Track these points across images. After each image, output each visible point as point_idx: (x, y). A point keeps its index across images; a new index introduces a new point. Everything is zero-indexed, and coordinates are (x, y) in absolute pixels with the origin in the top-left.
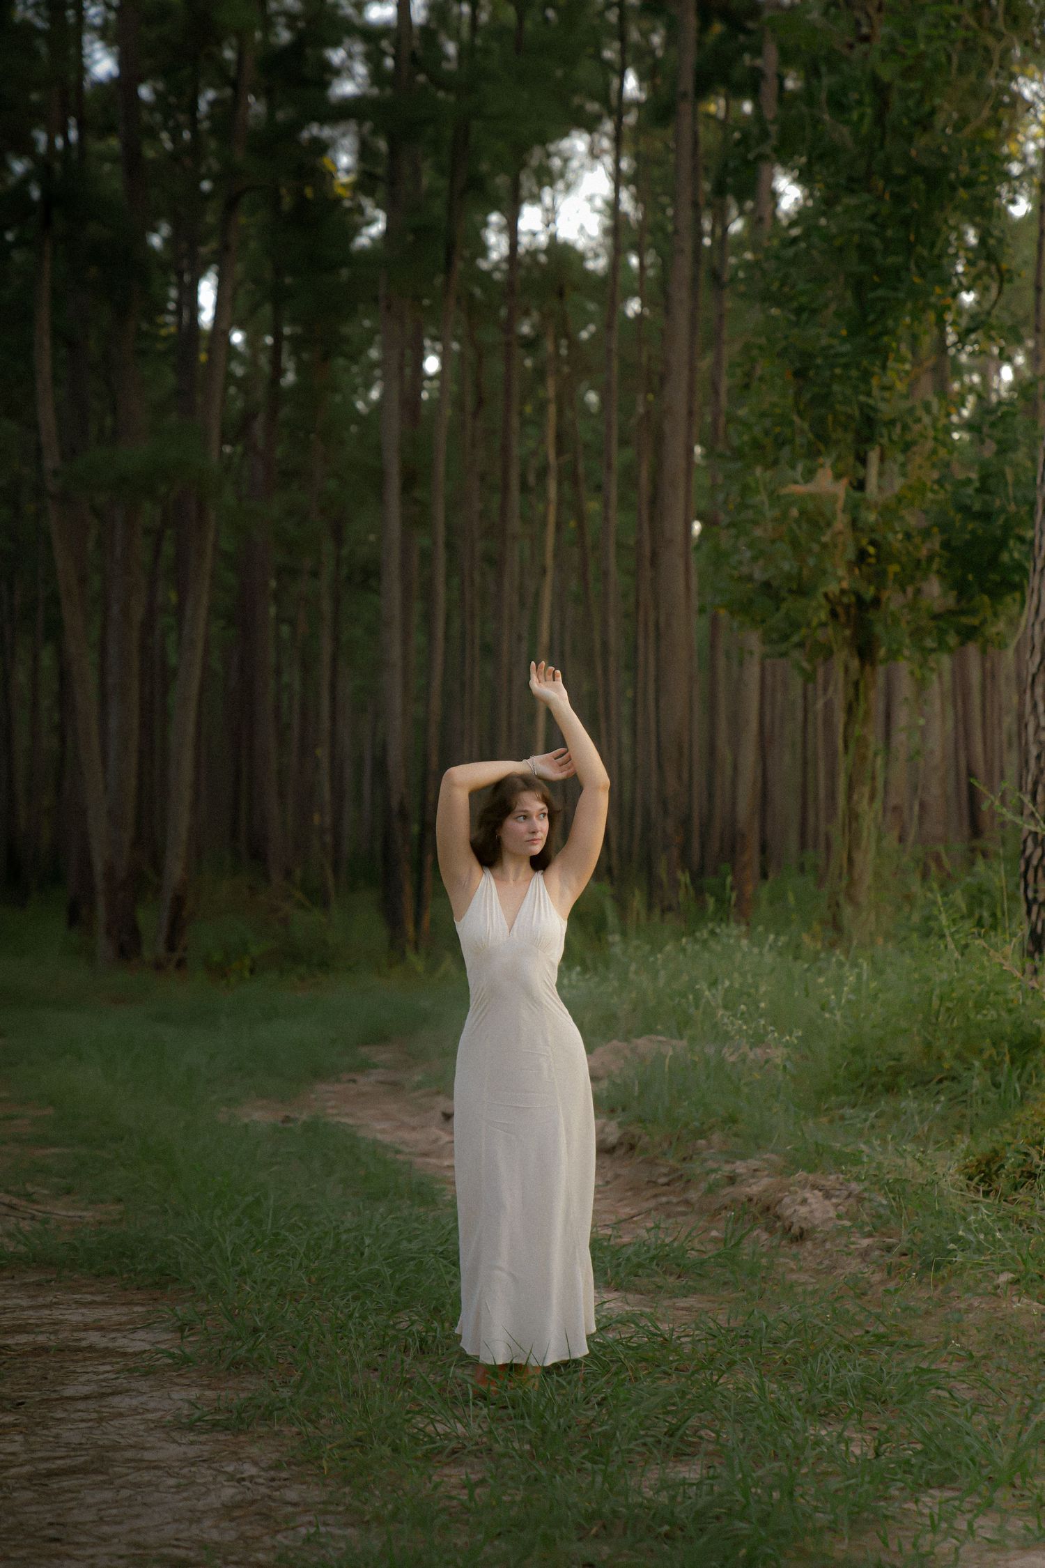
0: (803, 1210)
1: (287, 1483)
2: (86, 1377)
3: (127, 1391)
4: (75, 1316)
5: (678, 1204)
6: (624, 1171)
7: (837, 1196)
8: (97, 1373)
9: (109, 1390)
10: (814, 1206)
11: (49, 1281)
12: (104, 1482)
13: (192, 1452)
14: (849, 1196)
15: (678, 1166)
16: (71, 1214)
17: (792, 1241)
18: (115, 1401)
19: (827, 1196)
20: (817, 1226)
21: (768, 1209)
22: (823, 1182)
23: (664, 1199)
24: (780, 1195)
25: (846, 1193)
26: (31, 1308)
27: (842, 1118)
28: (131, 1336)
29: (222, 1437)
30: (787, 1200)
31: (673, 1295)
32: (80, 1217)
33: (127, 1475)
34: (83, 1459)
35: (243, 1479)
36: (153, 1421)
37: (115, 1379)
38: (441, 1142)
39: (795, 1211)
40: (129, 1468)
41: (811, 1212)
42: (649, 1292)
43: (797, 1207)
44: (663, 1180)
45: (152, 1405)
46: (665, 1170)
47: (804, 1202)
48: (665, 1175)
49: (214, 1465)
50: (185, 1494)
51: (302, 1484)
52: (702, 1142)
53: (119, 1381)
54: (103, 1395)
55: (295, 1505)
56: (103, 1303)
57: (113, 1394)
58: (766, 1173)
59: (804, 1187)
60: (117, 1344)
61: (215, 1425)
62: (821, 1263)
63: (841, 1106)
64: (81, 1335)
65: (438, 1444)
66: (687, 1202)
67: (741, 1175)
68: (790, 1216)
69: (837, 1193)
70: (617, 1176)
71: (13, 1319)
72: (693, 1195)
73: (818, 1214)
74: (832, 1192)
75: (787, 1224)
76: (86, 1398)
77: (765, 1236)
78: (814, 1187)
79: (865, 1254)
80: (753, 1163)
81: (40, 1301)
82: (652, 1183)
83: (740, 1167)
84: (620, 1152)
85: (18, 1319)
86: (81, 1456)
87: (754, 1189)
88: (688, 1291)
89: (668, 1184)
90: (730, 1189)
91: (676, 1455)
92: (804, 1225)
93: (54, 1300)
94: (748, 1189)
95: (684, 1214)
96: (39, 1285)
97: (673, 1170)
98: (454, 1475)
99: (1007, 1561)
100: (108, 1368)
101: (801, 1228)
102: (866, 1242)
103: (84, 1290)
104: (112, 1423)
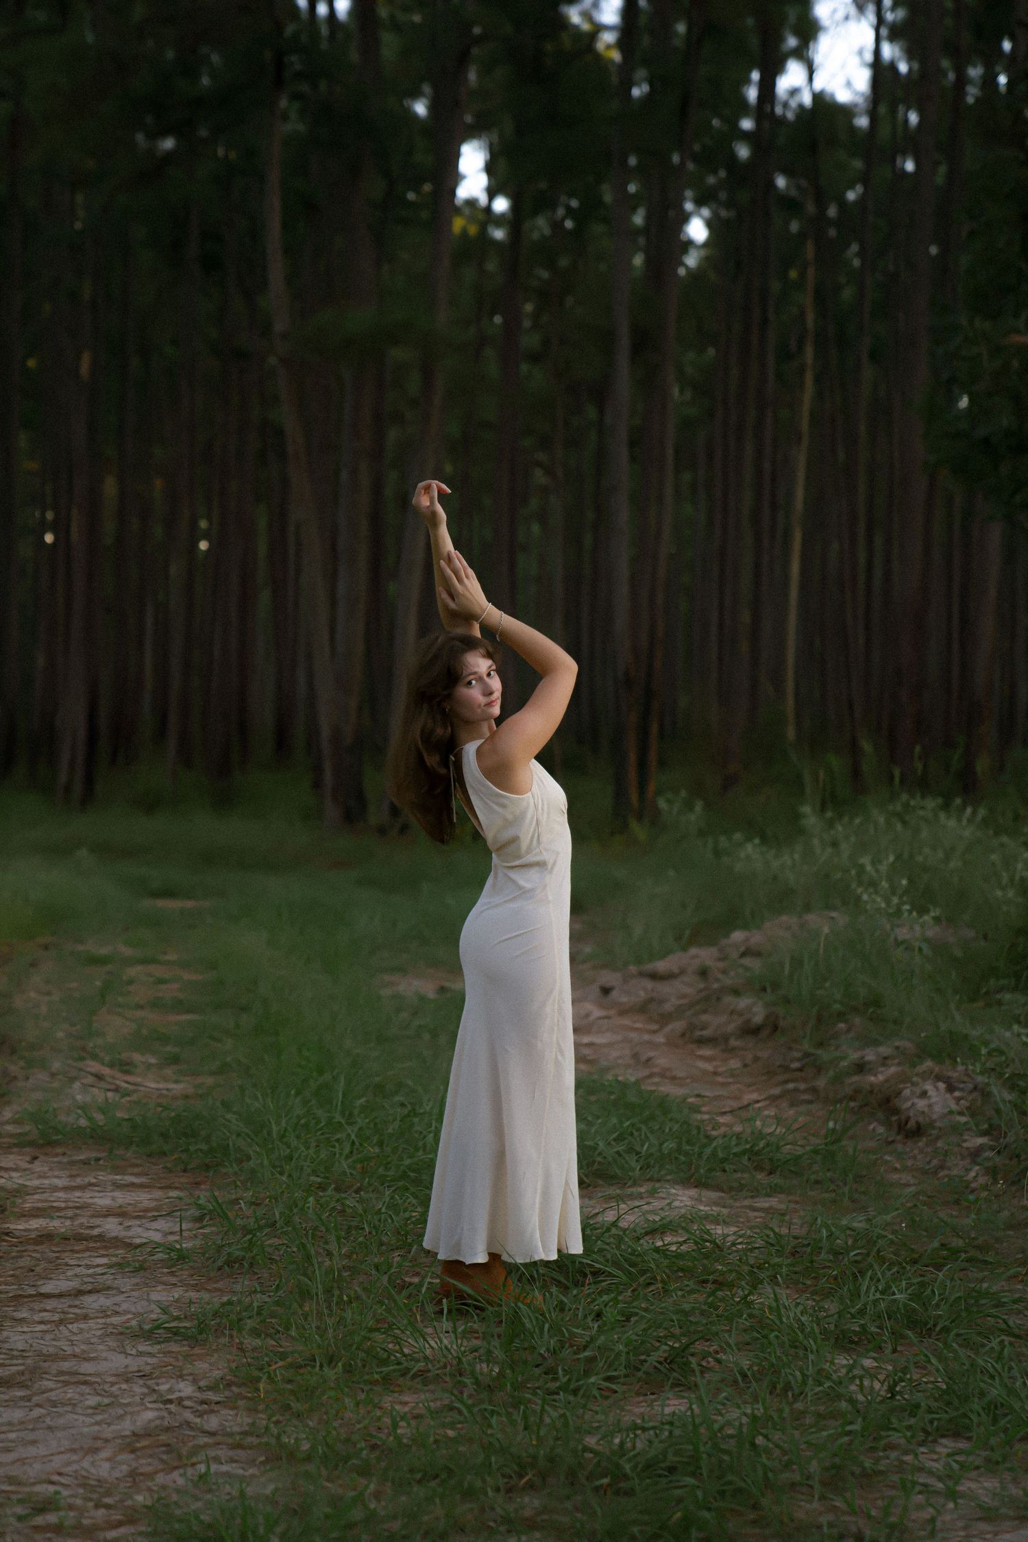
0: (921, 1104)
1: (216, 1408)
2: (78, 1270)
3: (109, 1288)
4: (103, 1201)
5: (805, 1091)
6: (764, 1054)
7: (962, 1090)
8: (88, 1267)
9: (89, 1287)
10: (933, 1100)
11: (98, 1160)
12: (22, 1398)
13: (134, 1364)
14: (975, 1088)
15: (812, 1051)
16: (161, 1086)
17: (907, 1137)
18: (88, 1300)
19: (951, 1089)
20: (935, 1121)
21: (888, 1100)
22: (950, 1074)
23: (791, 1086)
24: (901, 1086)
25: (971, 1086)
26: (66, 1189)
27: (999, 1003)
28: (147, 1225)
29: (175, 1347)
30: (907, 1092)
31: (756, 1192)
32: (168, 1090)
33: (51, 1390)
34: (14, 1369)
35: (170, 1401)
36: (115, 1326)
37: (103, 1274)
38: (592, 1018)
39: (913, 1104)
40: (59, 1381)
41: (930, 1106)
42: (731, 1189)
43: (916, 1101)
44: (796, 1065)
45: (124, 1306)
46: (797, 1054)
47: (924, 1094)
48: (799, 1060)
49: (150, 1382)
50: (99, 1418)
51: (232, 1409)
52: (842, 1026)
53: (105, 1277)
54: (80, 1293)
55: (212, 1434)
56: (142, 1186)
57: (90, 1292)
58: (896, 1061)
59: (924, 1080)
60: (130, 1234)
61: (175, 1332)
62: (929, 1163)
63: (1000, 990)
64: (97, 1221)
65: (404, 1366)
66: (814, 1090)
67: (869, 1063)
68: (908, 1109)
69: (961, 1086)
70: (756, 1059)
71: (42, 1201)
72: (821, 1083)
73: (937, 1109)
74: (956, 1084)
75: (903, 1117)
76: (60, 1296)
77: (881, 1130)
78: (938, 1078)
79: (975, 1154)
80: (884, 1050)
81: (79, 1181)
82: (786, 1069)
83: (870, 1055)
84: (765, 1033)
85: (46, 1201)
86: (16, 1365)
87: (878, 1078)
88: (774, 1190)
89: (800, 1070)
90: (856, 1078)
91: (674, 1385)
92: (921, 1119)
93: (94, 1181)
94: (873, 1078)
95: (810, 1102)
96: (86, 1163)
97: (807, 1055)
98: (409, 1401)
99: (996, 1534)
100: (104, 1261)
101: (917, 1123)
102: (980, 1141)
103: (130, 1170)
104: (70, 1326)
